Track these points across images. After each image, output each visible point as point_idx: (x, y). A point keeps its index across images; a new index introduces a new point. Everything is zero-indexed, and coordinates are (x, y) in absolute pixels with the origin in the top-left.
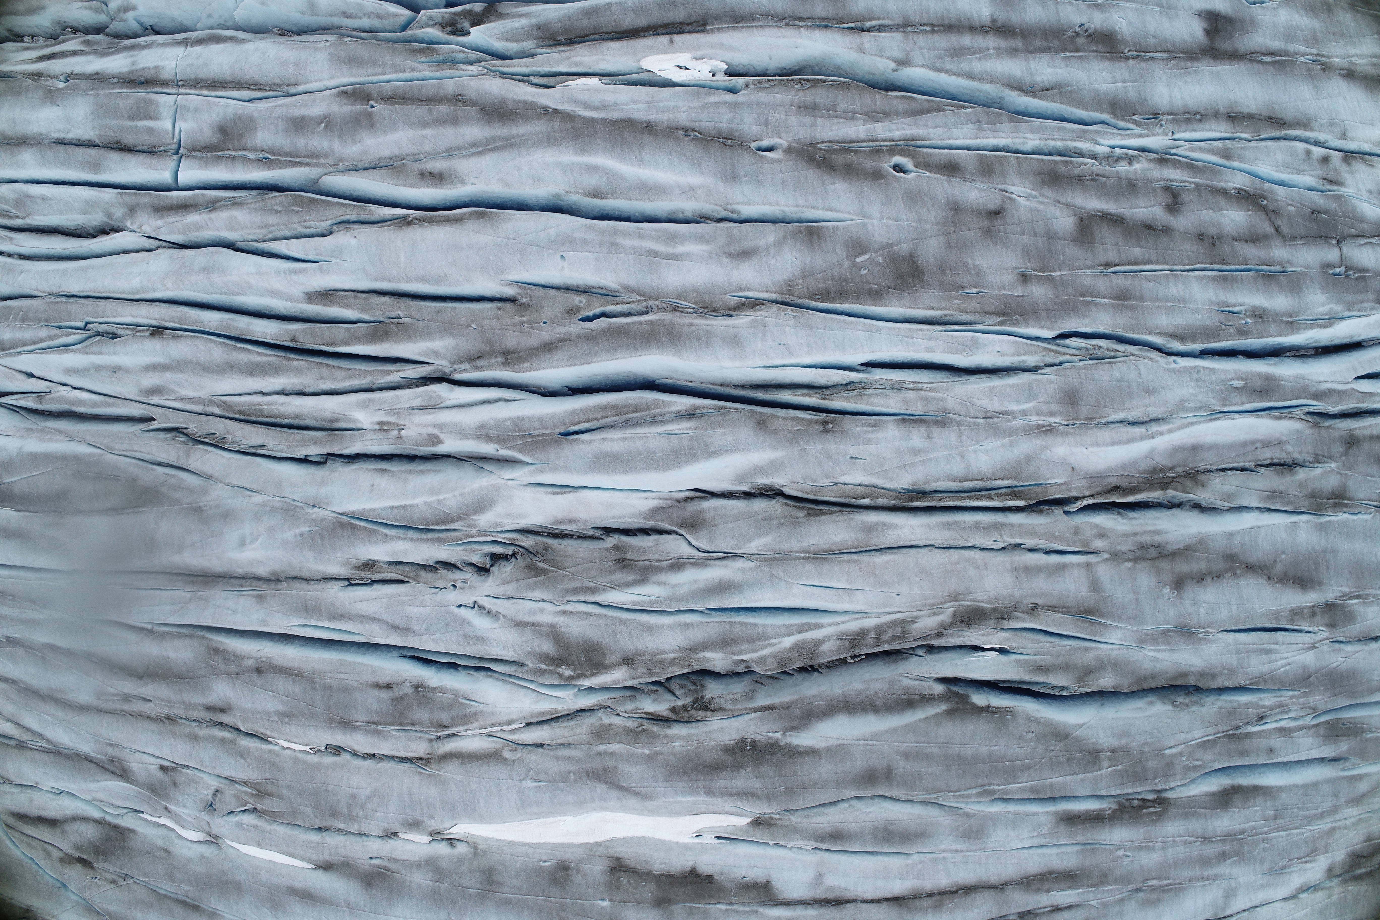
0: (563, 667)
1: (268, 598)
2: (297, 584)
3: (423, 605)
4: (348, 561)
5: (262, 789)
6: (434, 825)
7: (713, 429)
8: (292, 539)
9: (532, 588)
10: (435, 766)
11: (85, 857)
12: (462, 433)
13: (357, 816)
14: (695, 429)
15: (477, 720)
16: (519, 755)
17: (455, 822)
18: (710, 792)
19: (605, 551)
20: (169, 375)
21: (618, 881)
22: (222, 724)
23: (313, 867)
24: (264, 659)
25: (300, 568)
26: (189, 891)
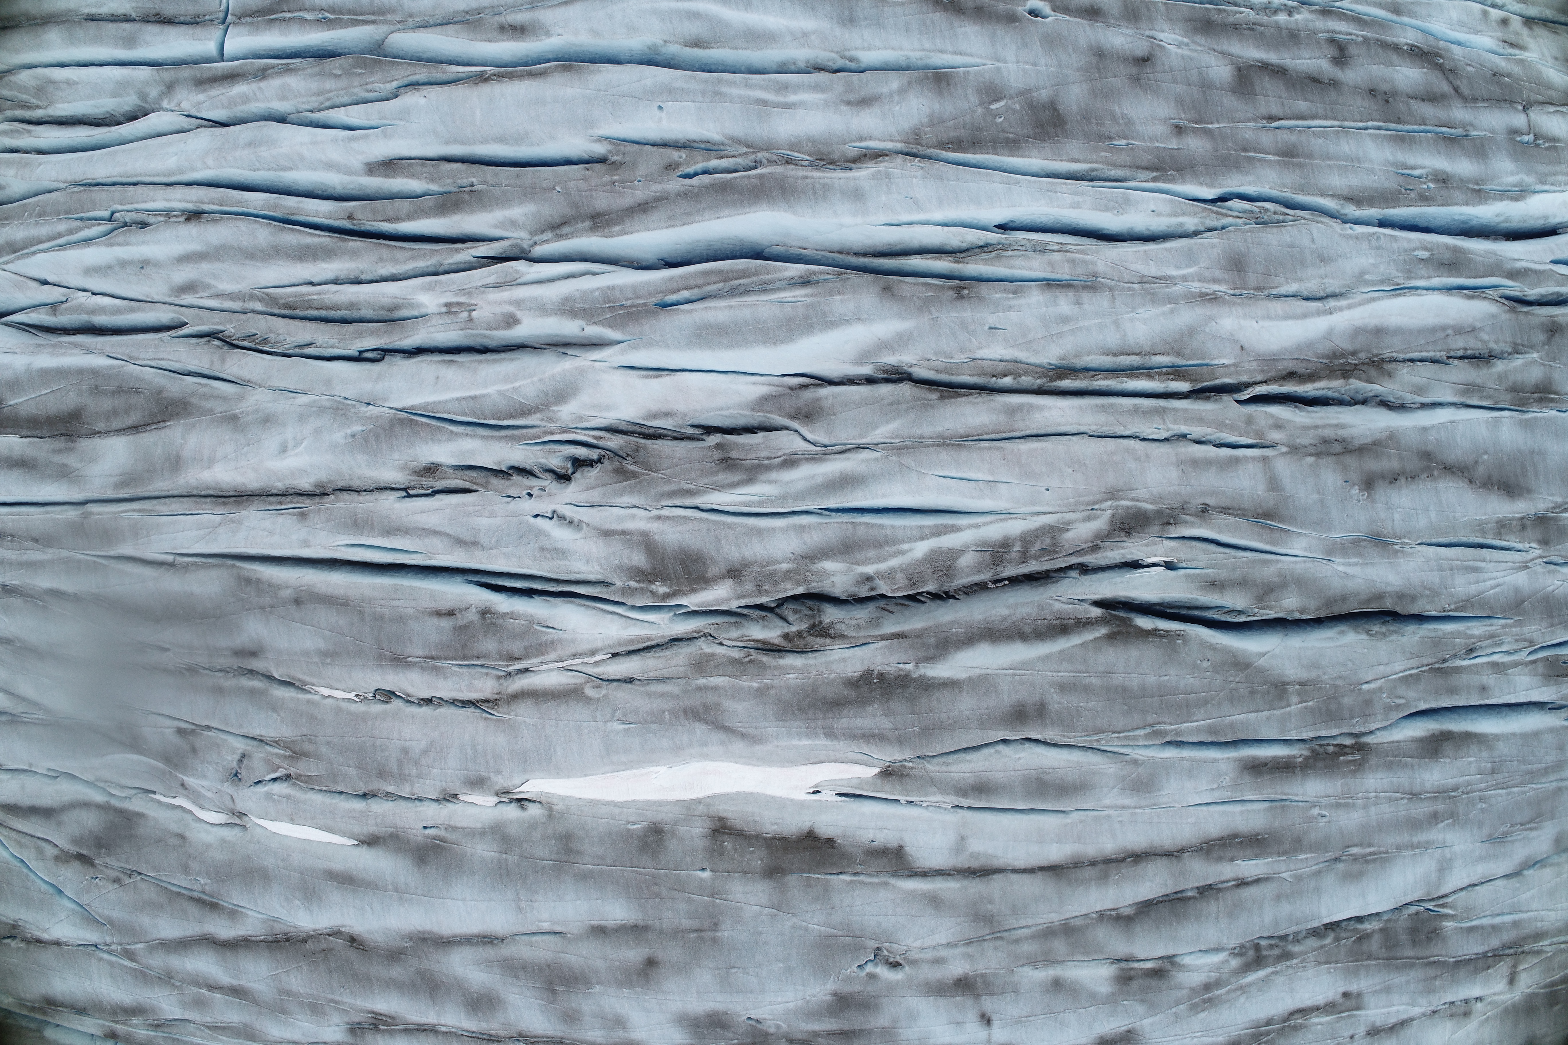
0: (657, 583)
1: (312, 515)
2: (345, 496)
3: (493, 515)
4: (406, 464)
5: (297, 749)
6: (502, 781)
7: (832, 296)
8: (342, 441)
9: (621, 494)
10: (504, 708)
11: (84, 852)
12: (543, 309)
13: (409, 775)
14: (811, 296)
15: (554, 650)
16: (604, 692)
17: (526, 777)
18: (830, 734)
19: (706, 451)
20: (205, 266)
21: (722, 846)
22: (252, 673)
23: (356, 843)
24: (304, 588)
25: (350, 475)
26: (206, 884)
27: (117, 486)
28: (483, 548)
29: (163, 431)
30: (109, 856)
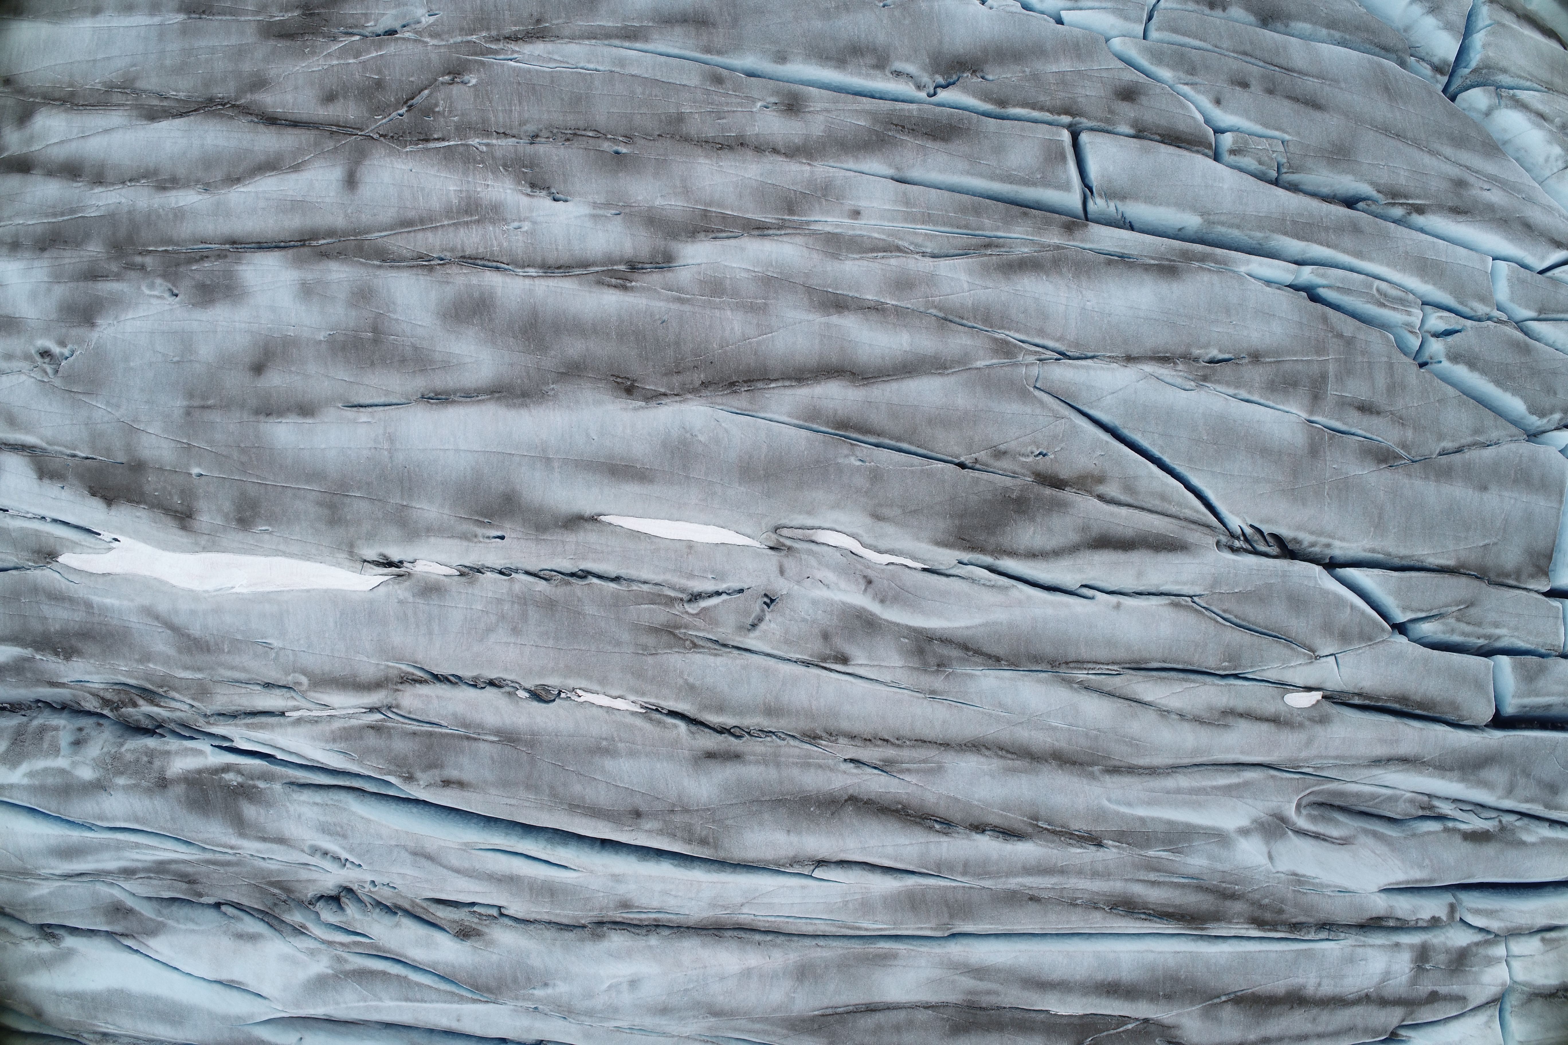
0: (235, 784)
1: (611, 905)
2: (565, 921)
3: (403, 876)
4: (486, 946)
6: (399, 592)
7: (79, 1021)
8: (558, 982)
10: (393, 673)
11: (1047, 491)
13: (513, 602)
14: (94, 1025)
15: (333, 732)
16: (290, 678)
17: (371, 595)
18: (89, 605)
21: (183, 500)
22: (721, 730)
23: (602, 518)
24: (626, 828)
25: (554, 945)
26: (846, 456)
27: (895, 956)
28: (405, 848)
29: (825, 1005)
30: (1006, 489)
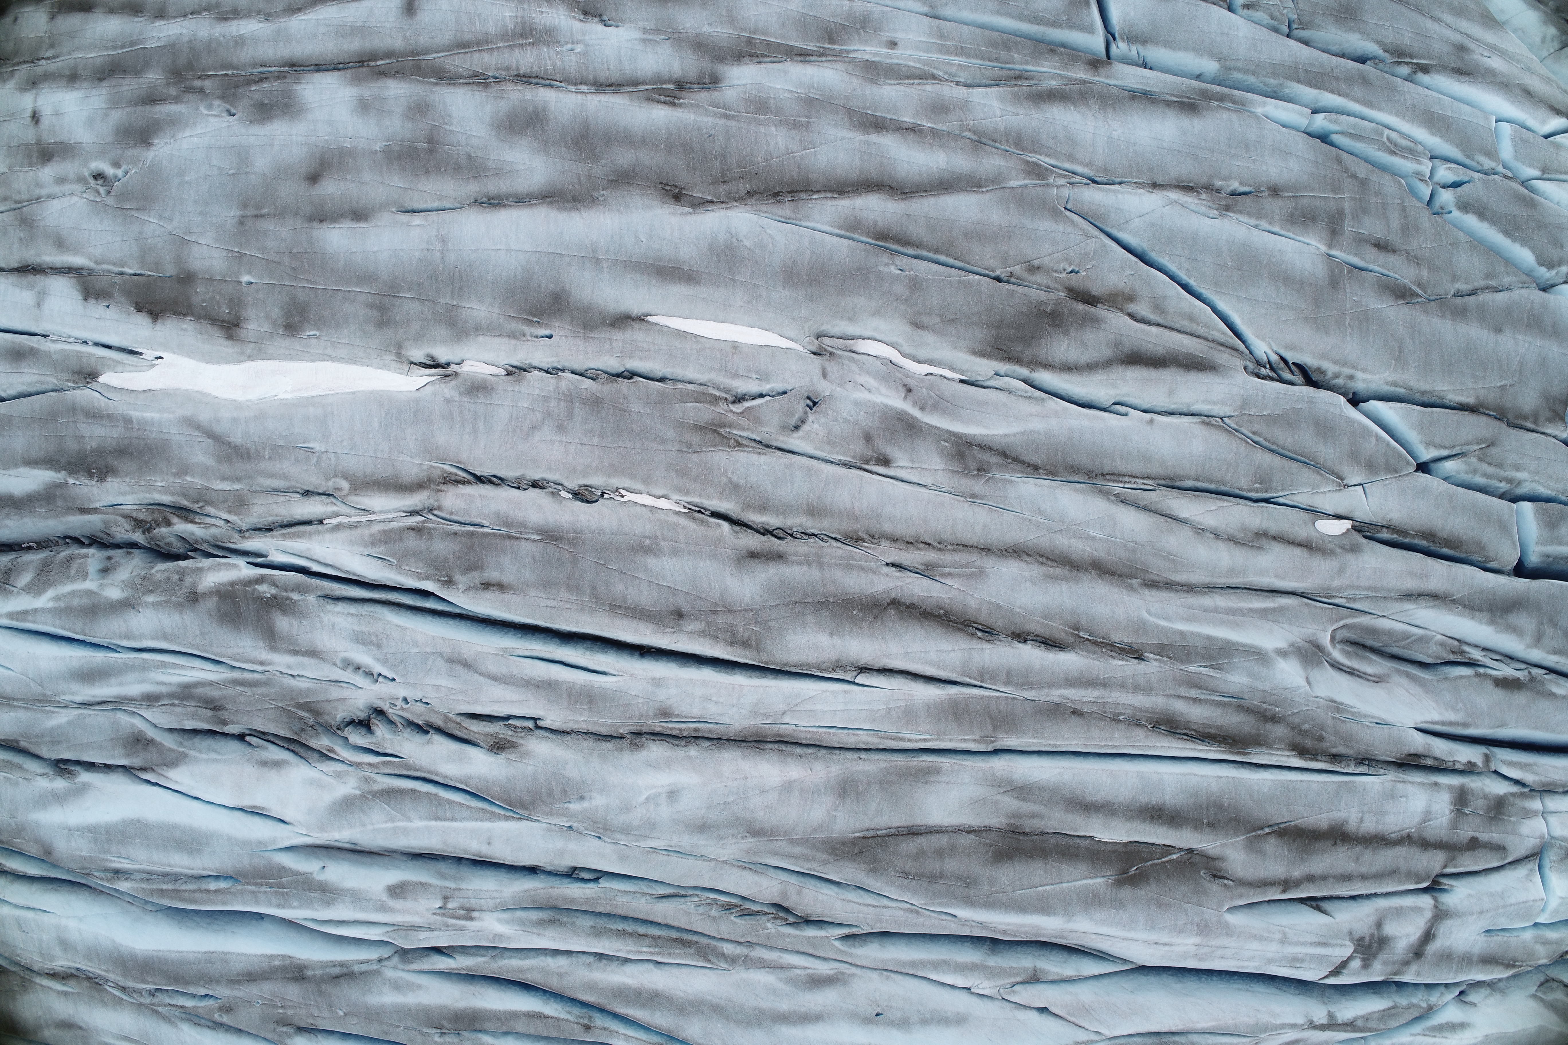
0: (269, 595)
1: (651, 713)
2: (603, 730)
3: (437, 687)
4: (521, 758)
5: (709, 436)
6: (445, 390)
7: (90, 857)
8: (595, 795)
9: (309, 691)
10: (436, 473)
11: (1081, 307)
12: (356, 897)
13: (560, 400)
14: (107, 860)
15: (372, 535)
17: (418, 394)
18: (128, 421)
19: (235, 720)
21: (231, 308)
22: (765, 531)
23: (649, 318)
24: (668, 630)
25: (591, 755)
26: (887, 265)
27: (938, 771)
28: (441, 655)
29: (867, 826)
